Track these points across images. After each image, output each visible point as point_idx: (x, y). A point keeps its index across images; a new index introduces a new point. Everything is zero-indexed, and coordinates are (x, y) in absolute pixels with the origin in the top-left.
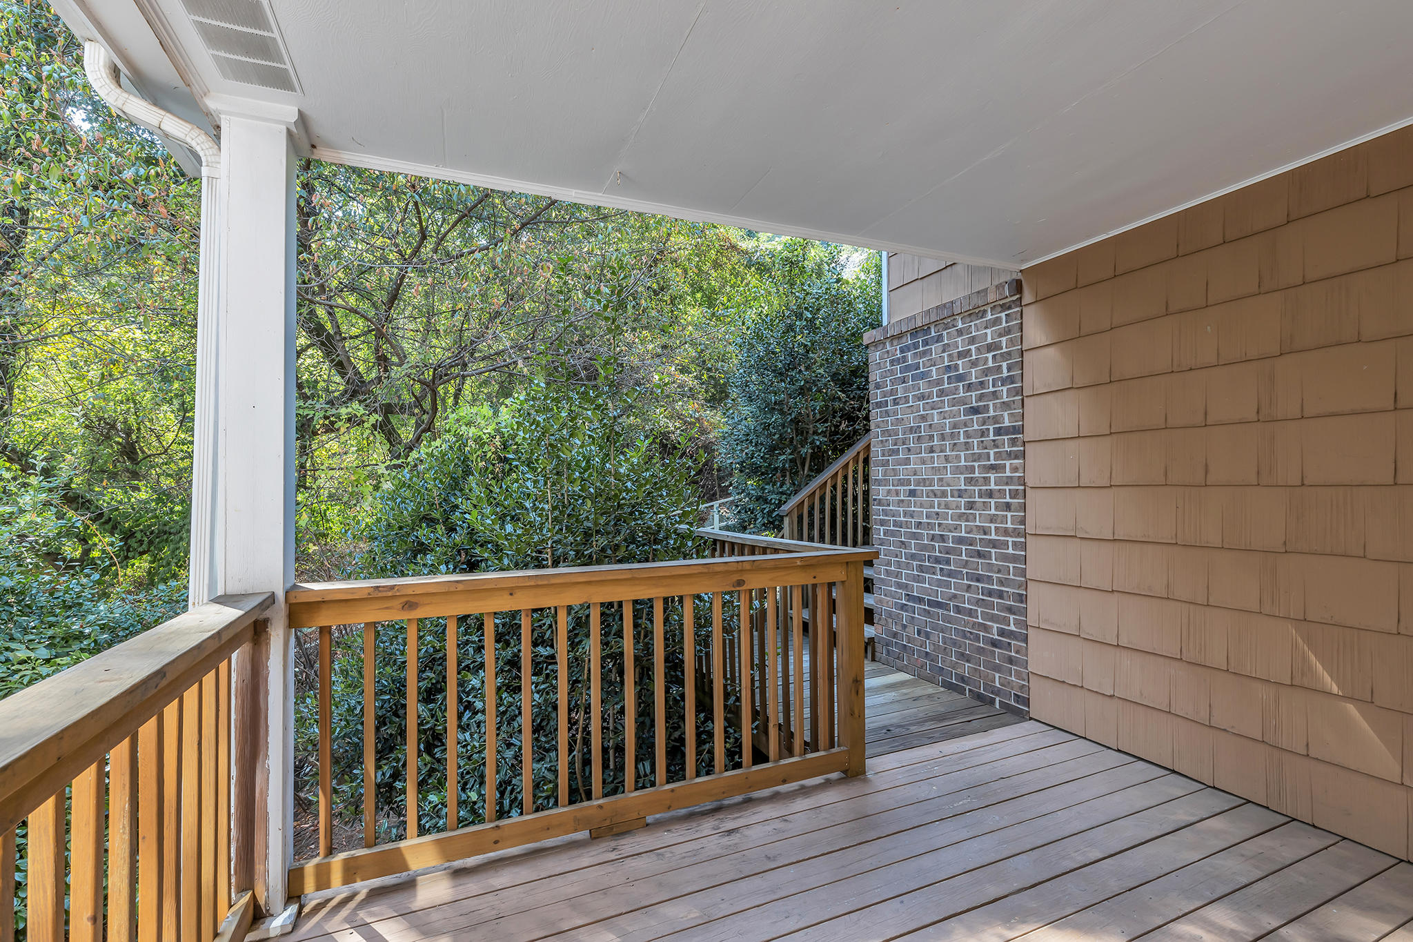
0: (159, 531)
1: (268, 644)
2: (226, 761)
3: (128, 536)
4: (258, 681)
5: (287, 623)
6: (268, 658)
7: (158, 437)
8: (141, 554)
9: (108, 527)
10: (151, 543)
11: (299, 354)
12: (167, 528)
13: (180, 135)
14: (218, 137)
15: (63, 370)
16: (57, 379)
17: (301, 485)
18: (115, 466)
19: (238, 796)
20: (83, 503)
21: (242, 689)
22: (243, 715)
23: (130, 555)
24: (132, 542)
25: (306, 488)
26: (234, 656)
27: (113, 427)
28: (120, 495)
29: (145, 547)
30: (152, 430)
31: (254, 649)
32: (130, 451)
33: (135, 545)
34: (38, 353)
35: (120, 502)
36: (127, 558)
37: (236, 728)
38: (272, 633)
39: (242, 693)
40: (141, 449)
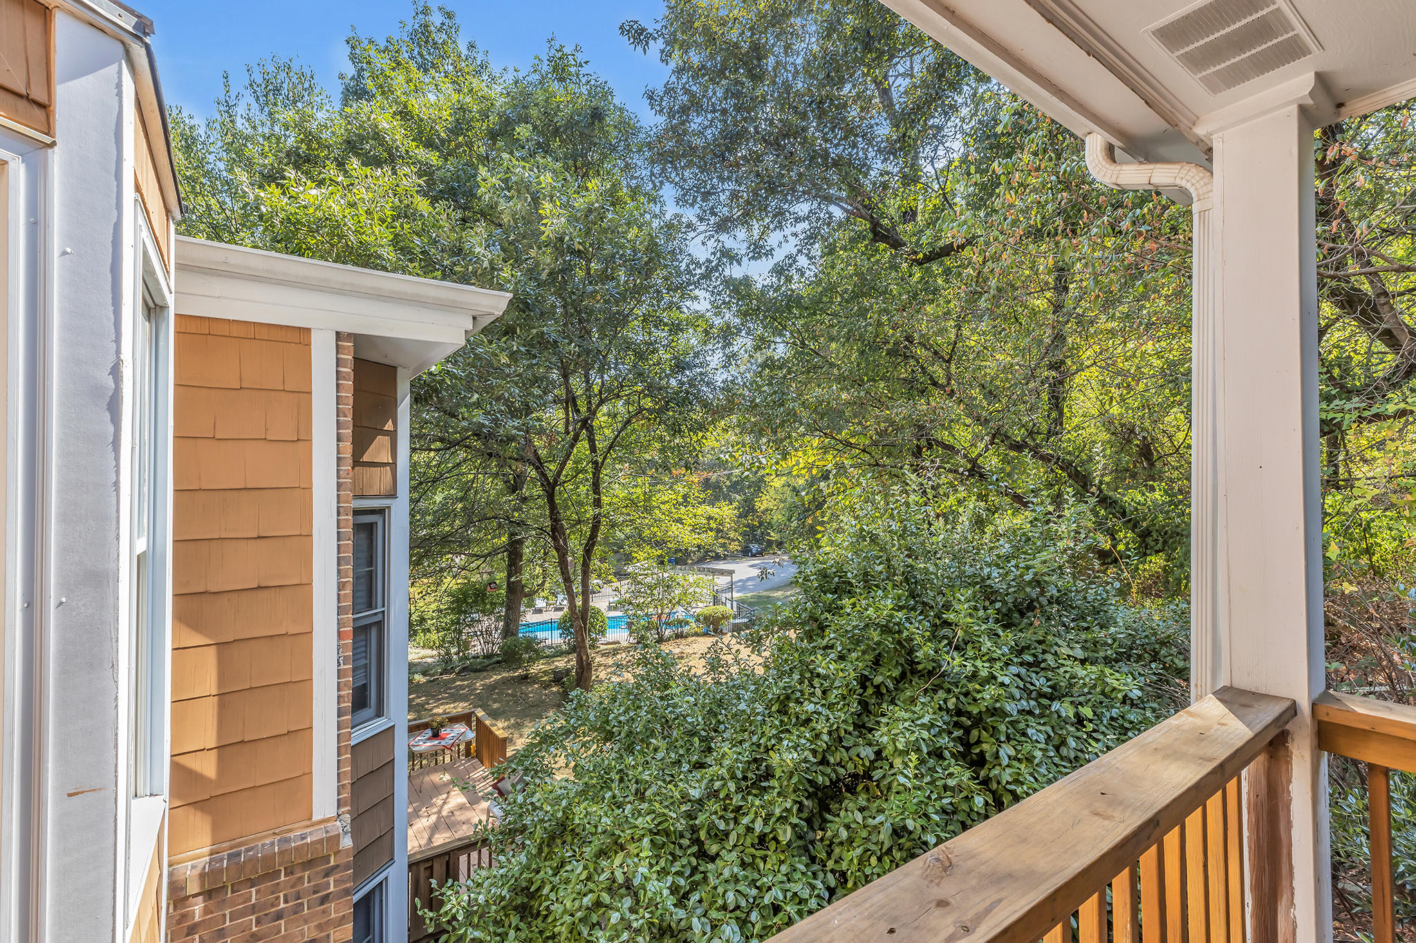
0: (1172, 533)
1: (1289, 763)
2: (1239, 886)
3: (1145, 534)
4: (1277, 803)
5: (1315, 742)
6: (1290, 782)
7: (1170, 438)
8: (1157, 552)
9: (1130, 525)
10: (1165, 542)
11: (1322, 332)
12: (1179, 530)
13: (1169, 181)
14: (1210, 160)
15: (1095, 388)
16: (1091, 395)
17: (1332, 483)
18: (1135, 467)
19: (1255, 930)
20: (1110, 503)
21: (1256, 805)
22: (1258, 837)
23: (1148, 552)
24: (1149, 540)
25: (1338, 488)
26: (1244, 773)
27: (1132, 431)
28: (1139, 498)
29: (1159, 546)
30: (1164, 431)
31: (1269, 762)
32: (1146, 452)
33: (1152, 544)
34: (1078, 379)
35: (1138, 504)
36: (1145, 554)
37: (1250, 847)
38: (1295, 752)
39: (1255, 808)
40: (1156, 449)
